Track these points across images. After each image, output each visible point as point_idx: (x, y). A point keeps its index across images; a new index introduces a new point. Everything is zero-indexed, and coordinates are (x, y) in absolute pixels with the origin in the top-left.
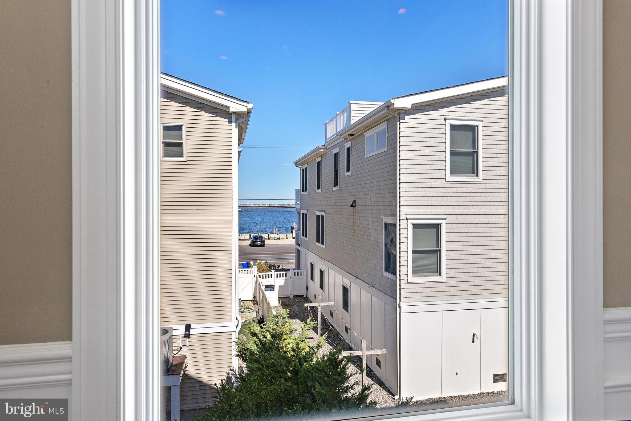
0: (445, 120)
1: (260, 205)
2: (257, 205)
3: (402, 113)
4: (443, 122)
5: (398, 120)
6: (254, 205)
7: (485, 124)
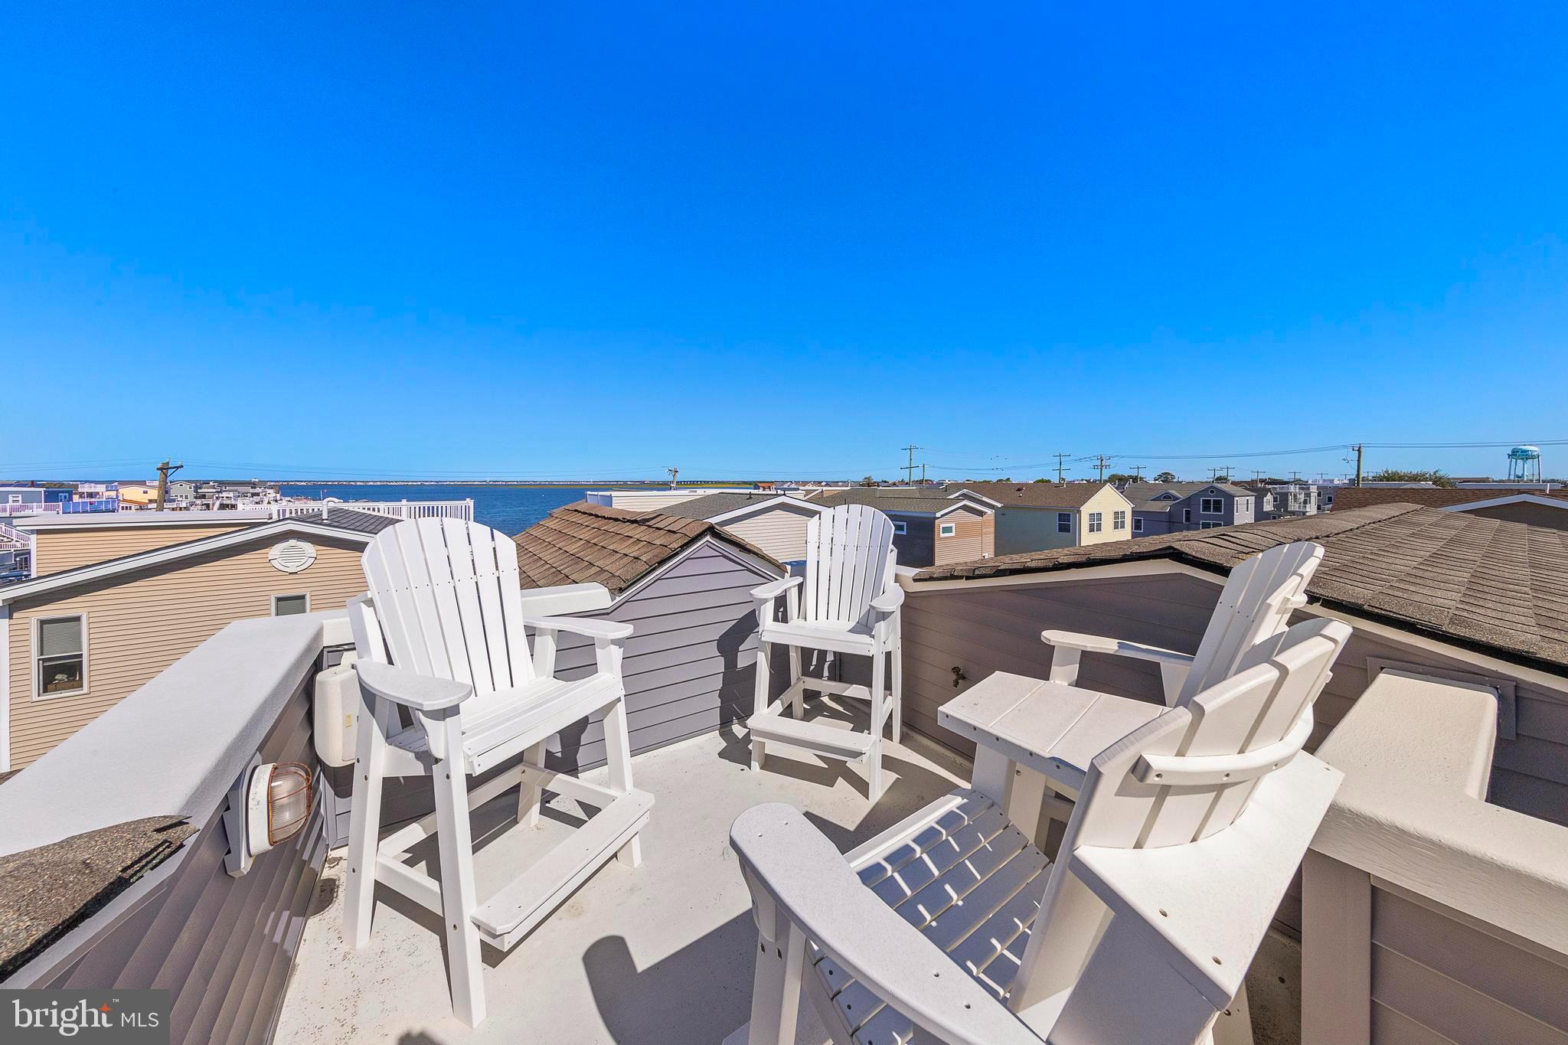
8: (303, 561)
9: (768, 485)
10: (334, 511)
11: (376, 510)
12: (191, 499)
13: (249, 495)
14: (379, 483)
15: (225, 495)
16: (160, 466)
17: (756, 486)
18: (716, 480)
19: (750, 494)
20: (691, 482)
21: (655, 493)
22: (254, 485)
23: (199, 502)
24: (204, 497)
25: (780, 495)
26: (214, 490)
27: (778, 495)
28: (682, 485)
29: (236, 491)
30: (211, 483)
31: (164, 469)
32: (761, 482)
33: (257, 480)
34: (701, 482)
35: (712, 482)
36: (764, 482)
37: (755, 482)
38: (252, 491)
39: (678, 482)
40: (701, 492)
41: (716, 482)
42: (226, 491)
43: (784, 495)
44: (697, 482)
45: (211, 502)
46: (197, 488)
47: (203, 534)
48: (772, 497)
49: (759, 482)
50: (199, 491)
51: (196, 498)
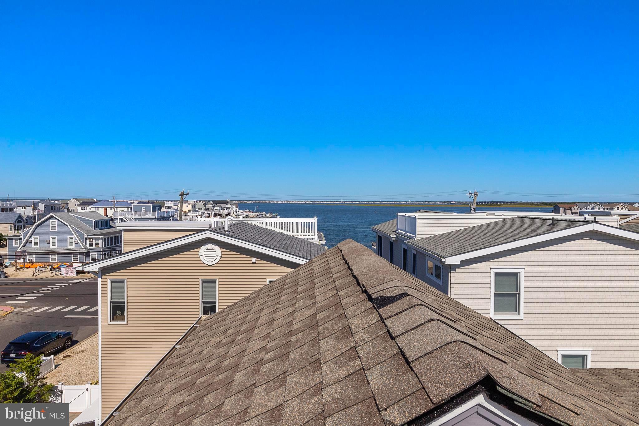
0: (490, 269)
1: (344, 202)
2: (340, 202)
3: (453, 267)
4: (489, 271)
5: (449, 270)
6: (337, 202)
7: (527, 271)
8: (215, 258)
9: (569, 206)
10: (238, 224)
11: (261, 223)
12: (203, 210)
13: (226, 208)
14: (284, 202)
15: (216, 208)
16: (180, 193)
17: (556, 207)
18: (516, 201)
19: (553, 219)
20: (491, 202)
21: (455, 215)
22: (227, 203)
23: (206, 212)
24: (208, 209)
25: (589, 222)
26: (212, 206)
27: (586, 222)
28: (483, 206)
29: (220, 206)
30: (211, 202)
31: (182, 195)
32: (562, 203)
33: (229, 200)
34: (500, 202)
35: (511, 203)
36: (565, 203)
37: (555, 203)
38: (227, 206)
39: (477, 203)
40: (500, 215)
41: (514, 203)
42: (216, 206)
43: (595, 221)
44: (497, 202)
45: (211, 212)
46: (206, 204)
47: (179, 235)
48: (579, 224)
49: (559, 203)
50: (206, 206)
51: (205, 210)
